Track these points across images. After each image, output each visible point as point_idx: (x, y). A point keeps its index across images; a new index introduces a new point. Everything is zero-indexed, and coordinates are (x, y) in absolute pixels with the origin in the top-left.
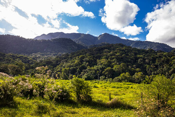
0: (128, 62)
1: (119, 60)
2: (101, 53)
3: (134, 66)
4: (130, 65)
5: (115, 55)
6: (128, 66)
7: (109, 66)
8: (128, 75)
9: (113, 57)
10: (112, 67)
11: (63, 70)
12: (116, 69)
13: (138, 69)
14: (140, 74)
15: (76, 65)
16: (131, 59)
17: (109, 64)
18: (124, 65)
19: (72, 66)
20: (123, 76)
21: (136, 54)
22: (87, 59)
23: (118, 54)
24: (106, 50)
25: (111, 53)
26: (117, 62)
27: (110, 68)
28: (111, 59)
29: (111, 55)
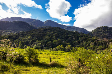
0: (62, 38)
2: (45, 32)
3: (66, 41)
5: (54, 34)
6: (62, 41)
7: (50, 41)
8: (62, 47)
9: (53, 35)
10: (52, 41)
11: (20, 42)
12: (54, 43)
13: (68, 43)
14: (69, 46)
15: (29, 39)
16: (64, 37)
18: (59, 41)
19: (26, 40)
20: (59, 47)
21: (67, 34)
22: (37, 36)
23: (56, 33)
24: (49, 30)
25: (52, 32)
26: (56, 38)
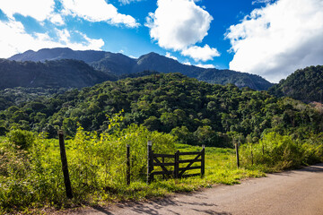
0: (189, 107)
1: (173, 103)
2: (139, 90)
3: (199, 114)
4: (191, 113)
5: (165, 94)
6: (187, 114)
7: (152, 114)
8: (186, 131)
9: (161, 97)
10: (159, 115)
11: (66, 120)
12: (165, 119)
13: (205, 121)
14: (206, 128)
15: (92, 112)
16: (195, 102)
17: (154, 111)
18: (180, 113)
19: (84, 114)
20: (177, 132)
21: (204, 93)
22: (113, 101)
23: (170, 92)
24: (149, 84)
25: (159, 90)
26: (169, 106)
27: (153, 118)
28: (157, 102)
29: (158, 94)
